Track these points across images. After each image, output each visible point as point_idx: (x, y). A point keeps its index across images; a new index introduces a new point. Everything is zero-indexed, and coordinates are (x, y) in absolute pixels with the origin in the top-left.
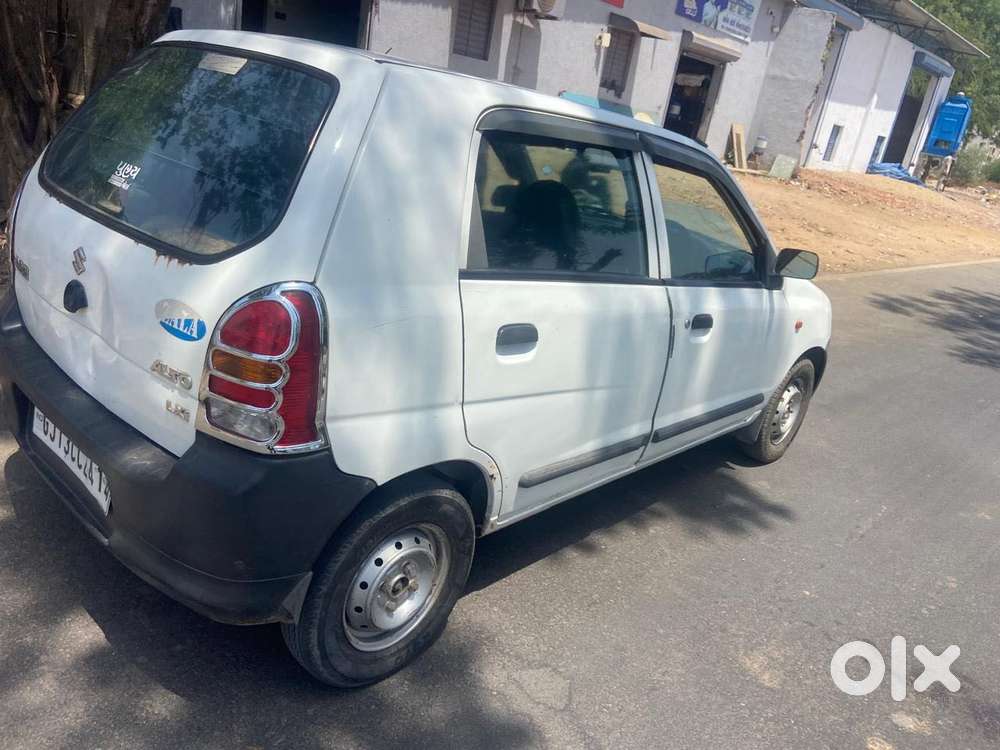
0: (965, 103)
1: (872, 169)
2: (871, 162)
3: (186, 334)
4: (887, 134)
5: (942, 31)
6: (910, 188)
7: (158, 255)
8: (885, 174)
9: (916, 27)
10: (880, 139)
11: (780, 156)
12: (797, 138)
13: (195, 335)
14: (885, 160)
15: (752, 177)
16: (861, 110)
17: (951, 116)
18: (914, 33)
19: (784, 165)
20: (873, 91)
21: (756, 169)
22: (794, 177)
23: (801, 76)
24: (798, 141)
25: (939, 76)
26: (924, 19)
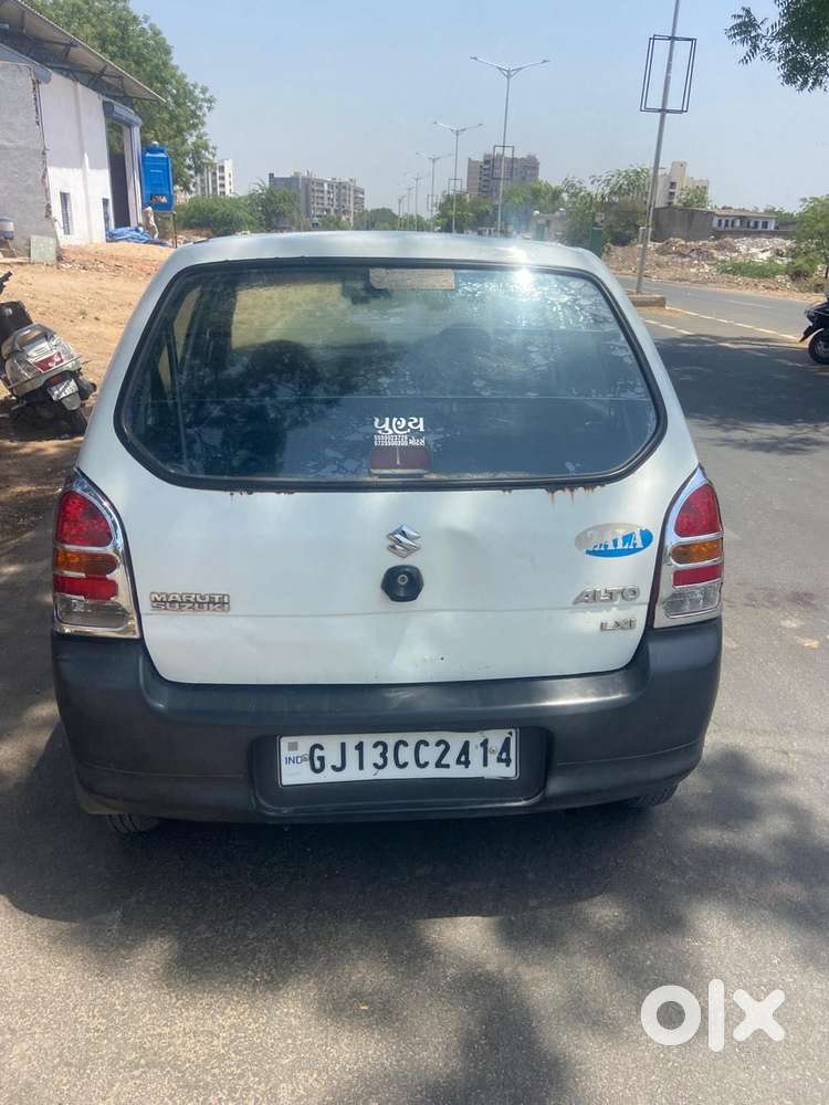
0: (162, 152)
1: (111, 238)
2: (107, 229)
3: (629, 550)
4: (109, 196)
5: (121, 77)
6: (161, 251)
7: (572, 490)
8: (126, 239)
9: (94, 74)
10: (105, 202)
11: (34, 238)
12: (44, 214)
13: (640, 545)
14: (117, 226)
15: (19, 266)
16: (78, 172)
17: (155, 167)
18: (94, 80)
19: (42, 248)
20: (82, 151)
21: (13, 256)
22: (59, 258)
23: (21, 143)
24: (47, 216)
25: (130, 125)
26: (102, 65)
